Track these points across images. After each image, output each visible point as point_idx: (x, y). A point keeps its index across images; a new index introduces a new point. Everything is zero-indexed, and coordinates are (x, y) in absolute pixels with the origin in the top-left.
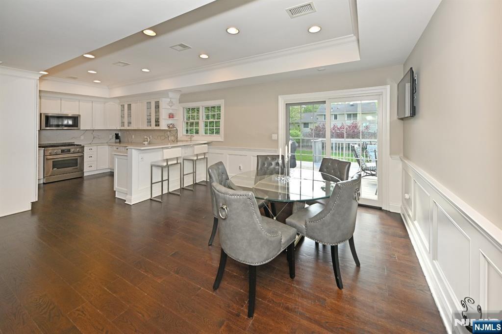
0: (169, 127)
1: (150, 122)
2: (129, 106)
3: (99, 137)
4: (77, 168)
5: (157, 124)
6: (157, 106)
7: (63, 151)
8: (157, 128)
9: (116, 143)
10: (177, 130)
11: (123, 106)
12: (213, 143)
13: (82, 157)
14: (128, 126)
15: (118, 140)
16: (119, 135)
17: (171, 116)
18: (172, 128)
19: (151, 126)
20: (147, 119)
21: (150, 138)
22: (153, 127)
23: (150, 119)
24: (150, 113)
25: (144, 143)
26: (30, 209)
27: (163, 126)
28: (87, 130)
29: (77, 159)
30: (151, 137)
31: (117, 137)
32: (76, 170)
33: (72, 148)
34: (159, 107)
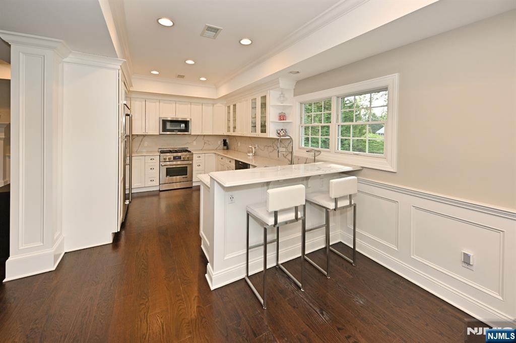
0: (279, 134)
1: (255, 126)
2: (235, 106)
3: (210, 143)
4: (186, 177)
5: (264, 130)
6: (264, 105)
7: (175, 158)
8: (263, 135)
9: (224, 149)
10: (291, 138)
11: (229, 107)
12: (365, 170)
13: (191, 165)
14: (234, 131)
15: (225, 147)
16: (227, 141)
17: (282, 117)
18: (283, 136)
19: (256, 132)
20: (252, 123)
21: (255, 148)
22: (259, 134)
23: (255, 123)
24: (255, 114)
25: (249, 154)
26: (111, 241)
27: (271, 133)
28: (198, 135)
29: (187, 167)
30: (256, 146)
31: (225, 143)
32: (185, 179)
33: (183, 155)
34: (265, 105)
